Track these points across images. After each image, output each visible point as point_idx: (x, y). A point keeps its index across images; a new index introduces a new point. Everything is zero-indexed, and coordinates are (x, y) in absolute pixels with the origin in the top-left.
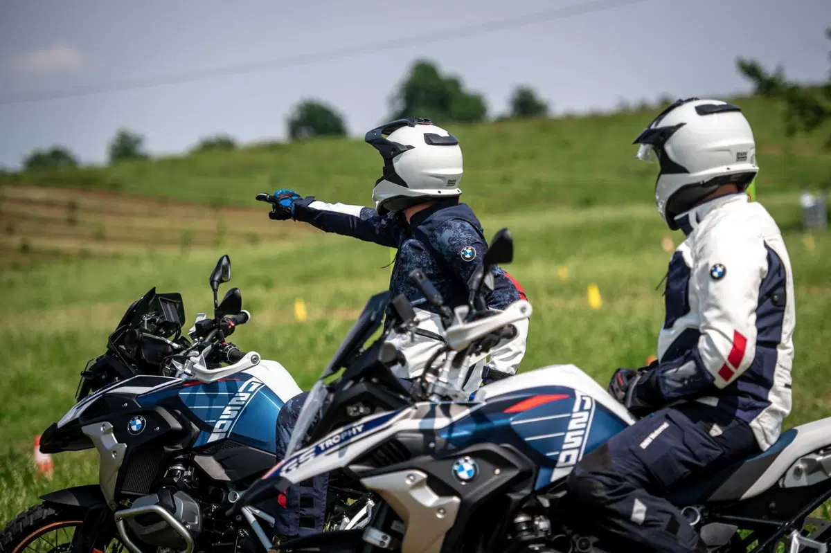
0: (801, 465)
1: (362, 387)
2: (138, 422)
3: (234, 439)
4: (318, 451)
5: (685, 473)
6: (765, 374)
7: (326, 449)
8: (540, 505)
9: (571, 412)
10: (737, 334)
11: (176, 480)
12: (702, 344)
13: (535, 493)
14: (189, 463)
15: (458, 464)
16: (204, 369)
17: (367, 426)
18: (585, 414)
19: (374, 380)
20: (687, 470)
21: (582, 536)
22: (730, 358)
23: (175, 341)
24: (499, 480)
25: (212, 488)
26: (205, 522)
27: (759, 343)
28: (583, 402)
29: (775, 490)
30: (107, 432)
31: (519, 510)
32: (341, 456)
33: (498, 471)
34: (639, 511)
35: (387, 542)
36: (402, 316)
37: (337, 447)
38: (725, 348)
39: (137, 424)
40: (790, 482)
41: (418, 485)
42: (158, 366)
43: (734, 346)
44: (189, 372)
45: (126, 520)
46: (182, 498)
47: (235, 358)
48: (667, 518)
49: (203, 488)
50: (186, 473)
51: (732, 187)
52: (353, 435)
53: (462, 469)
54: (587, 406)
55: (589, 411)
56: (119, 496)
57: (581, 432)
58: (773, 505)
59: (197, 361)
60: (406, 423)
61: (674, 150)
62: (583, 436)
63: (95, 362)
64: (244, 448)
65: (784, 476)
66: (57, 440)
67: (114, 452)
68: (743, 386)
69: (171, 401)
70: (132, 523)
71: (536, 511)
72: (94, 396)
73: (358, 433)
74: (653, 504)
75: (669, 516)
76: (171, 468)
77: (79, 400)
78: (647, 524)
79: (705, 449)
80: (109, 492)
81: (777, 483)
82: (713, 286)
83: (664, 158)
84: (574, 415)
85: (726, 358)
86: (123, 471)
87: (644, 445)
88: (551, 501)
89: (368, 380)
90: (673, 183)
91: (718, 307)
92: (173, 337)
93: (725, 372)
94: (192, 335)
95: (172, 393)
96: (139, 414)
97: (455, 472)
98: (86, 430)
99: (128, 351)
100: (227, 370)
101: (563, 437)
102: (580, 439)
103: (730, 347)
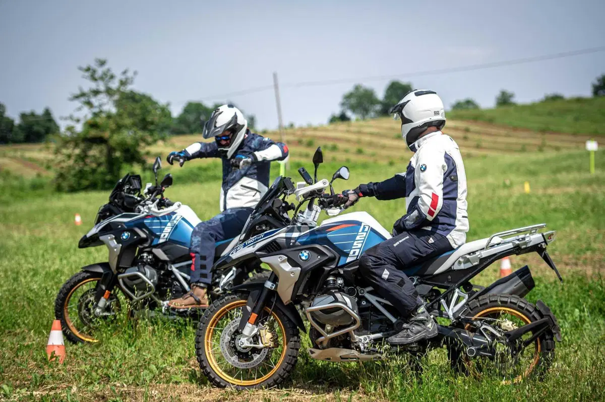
0: (461, 260)
1: (265, 218)
2: (126, 234)
3: (170, 241)
4: (245, 246)
5: (414, 259)
6: (452, 213)
7: (248, 244)
8: (339, 273)
9: (358, 232)
10: (433, 194)
11: (145, 260)
12: (419, 202)
13: (337, 267)
14: (150, 253)
15: (301, 253)
16: (156, 210)
17: (266, 235)
18: (365, 234)
19: (271, 215)
20: (415, 258)
21: (361, 288)
22: (431, 206)
23: (138, 196)
24: (319, 260)
25: (160, 264)
26: (159, 279)
27: (444, 199)
28: (364, 228)
29: (450, 271)
30: (112, 239)
31: (329, 275)
32: (253, 247)
33: (319, 257)
34: (386, 274)
35: (274, 287)
36: (287, 187)
37: (252, 244)
38: (428, 201)
39: (126, 235)
40: (456, 267)
41: (283, 262)
42: (133, 209)
43: (433, 200)
44: (147, 211)
45: (123, 278)
46: (148, 268)
47: (169, 205)
48: (399, 279)
49: (156, 263)
50: (149, 257)
51: (434, 128)
52: (259, 239)
53: (303, 255)
54: (366, 230)
55: (367, 232)
56: (118, 268)
57: (362, 241)
58: (450, 277)
59: (153, 207)
60: (281, 235)
61: (406, 113)
62: (362, 243)
63: (103, 208)
64: (174, 245)
65: (453, 264)
66: (87, 242)
67: (116, 248)
68: (442, 219)
69: (141, 224)
70: (127, 280)
71: (337, 275)
72: (104, 223)
73: (261, 238)
74: (393, 272)
75: (401, 278)
76: (142, 255)
77: (97, 224)
78: (388, 280)
79: (425, 248)
80: (114, 266)
81: (451, 267)
82: (422, 174)
83: (403, 117)
84: (359, 234)
85: (429, 206)
86: (120, 257)
87: (395, 245)
88: (344, 272)
89: (268, 215)
90: (408, 127)
91: (425, 183)
92: (137, 194)
93: (431, 213)
94: (146, 194)
95: (141, 221)
96: (127, 231)
97: (300, 256)
98: (101, 238)
99: (119, 202)
100: (166, 211)
101: (353, 243)
102: (361, 244)
103: (431, 200)
